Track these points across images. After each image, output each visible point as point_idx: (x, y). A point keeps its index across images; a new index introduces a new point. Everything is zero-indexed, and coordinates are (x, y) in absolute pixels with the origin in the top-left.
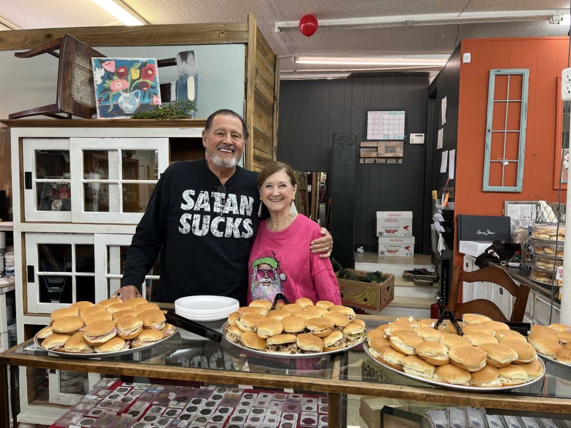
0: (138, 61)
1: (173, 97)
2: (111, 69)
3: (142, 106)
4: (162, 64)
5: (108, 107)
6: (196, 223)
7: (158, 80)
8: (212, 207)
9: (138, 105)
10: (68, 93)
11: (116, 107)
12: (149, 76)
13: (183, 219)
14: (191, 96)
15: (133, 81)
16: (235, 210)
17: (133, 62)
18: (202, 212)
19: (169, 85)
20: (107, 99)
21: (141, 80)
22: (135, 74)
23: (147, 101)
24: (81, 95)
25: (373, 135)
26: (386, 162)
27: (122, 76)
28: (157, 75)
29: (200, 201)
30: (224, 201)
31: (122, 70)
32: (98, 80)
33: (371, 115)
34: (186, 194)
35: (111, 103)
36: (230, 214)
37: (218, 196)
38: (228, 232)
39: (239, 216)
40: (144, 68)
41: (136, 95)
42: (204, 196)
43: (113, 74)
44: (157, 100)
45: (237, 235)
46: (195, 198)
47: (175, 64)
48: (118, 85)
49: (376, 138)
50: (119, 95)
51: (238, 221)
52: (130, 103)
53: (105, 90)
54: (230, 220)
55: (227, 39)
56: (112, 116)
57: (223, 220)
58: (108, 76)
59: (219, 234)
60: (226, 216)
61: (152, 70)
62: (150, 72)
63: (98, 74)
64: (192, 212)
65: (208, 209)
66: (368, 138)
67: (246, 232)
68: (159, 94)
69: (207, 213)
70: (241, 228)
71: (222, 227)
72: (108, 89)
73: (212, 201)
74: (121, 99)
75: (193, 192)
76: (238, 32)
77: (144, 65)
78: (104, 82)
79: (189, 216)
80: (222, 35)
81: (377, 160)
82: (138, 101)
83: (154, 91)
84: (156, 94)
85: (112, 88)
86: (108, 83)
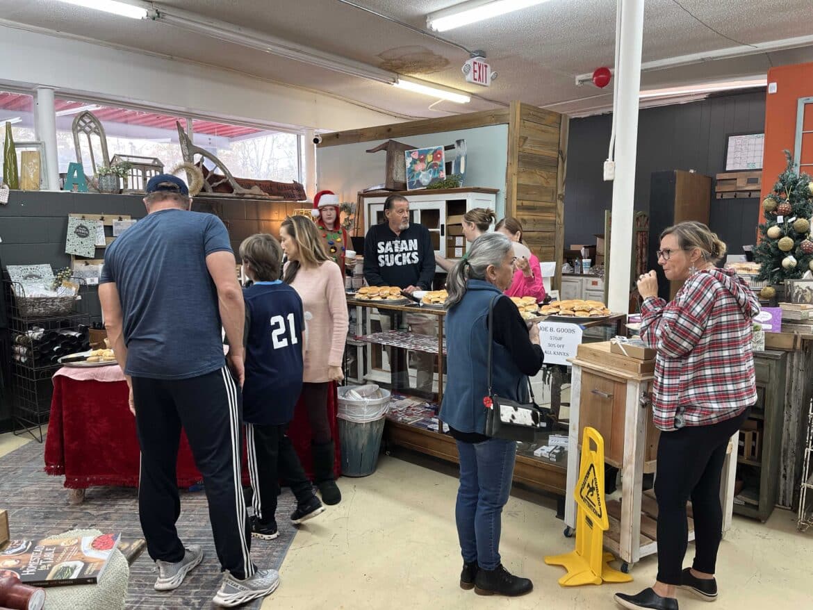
0: (431, 150)
1: (453, 172)
2: (416, 157)
3: (433, 180)
4: (447, 148)
5: (413, 182)
6: (387, 259)
7: (444, 160)
8: (394, 250)
9: (430, 179)
10: (390, 176)
11: (418, 181)
12: (438, 159)
13: (380, 257)
14: (462, 171)
15: (428, 163)
16: (406, 249)
17: (429, 150)
18: (389, 253)
19: (451, 163)
20: (413, 177)
21: (433, 162)
22: (430, 158)
23: (436, 175)
24: (399, 177)
25: (734, 164)
26: (750, 196)
27: (422, 160)
28: (443, 157)
29: (387, 247)
30: (399, 245)
31: (422, 157)
32: (408, 165)
33: (733, 141)
34: (380, 245)
35: (415, 180)
36: (404, 251)
37: (396, 242)
38: (404, 261)
39: (409, 252)
40: (436, 153)
41: (430, 172)
42: (389, 244)
43: (417, 160)
44: (443, 175)
45: (409, 262)
46: (384, 246)
47: (454, 148)
48: (419, 167)
49: (738, 168)
50: (420, 173)
51: (409, 254)
52: (426, 178)
53: (412, 171)
54: (404, 254)
55: (496, 121)
56: (416, 188)
57: (400, 255)
58: (414, 162)
59: (399, 264)
60: (401, 253)
61: (440, 154)
62: (439, 156)
63: (409, 161)
64: (384, 254)
65: (392, 251)
66: (728, 168)
67: (414, 260)
68: (444, 170)
69: (392, 253)
70: (411, 258)
71: (400, 259)
72: (414, 171)
73: (393, 246)
74: (421, 176)
75: (383, 243)
76: (503, 115)
77: (435, 151)
78: (411, 166)
79: (383, 256)
80: (493, 119)
81: (738, 193)
82: (431, 176)
83: (440, 168)
84: (442, 170)
85: (416, 169)
86: (415, 167)
